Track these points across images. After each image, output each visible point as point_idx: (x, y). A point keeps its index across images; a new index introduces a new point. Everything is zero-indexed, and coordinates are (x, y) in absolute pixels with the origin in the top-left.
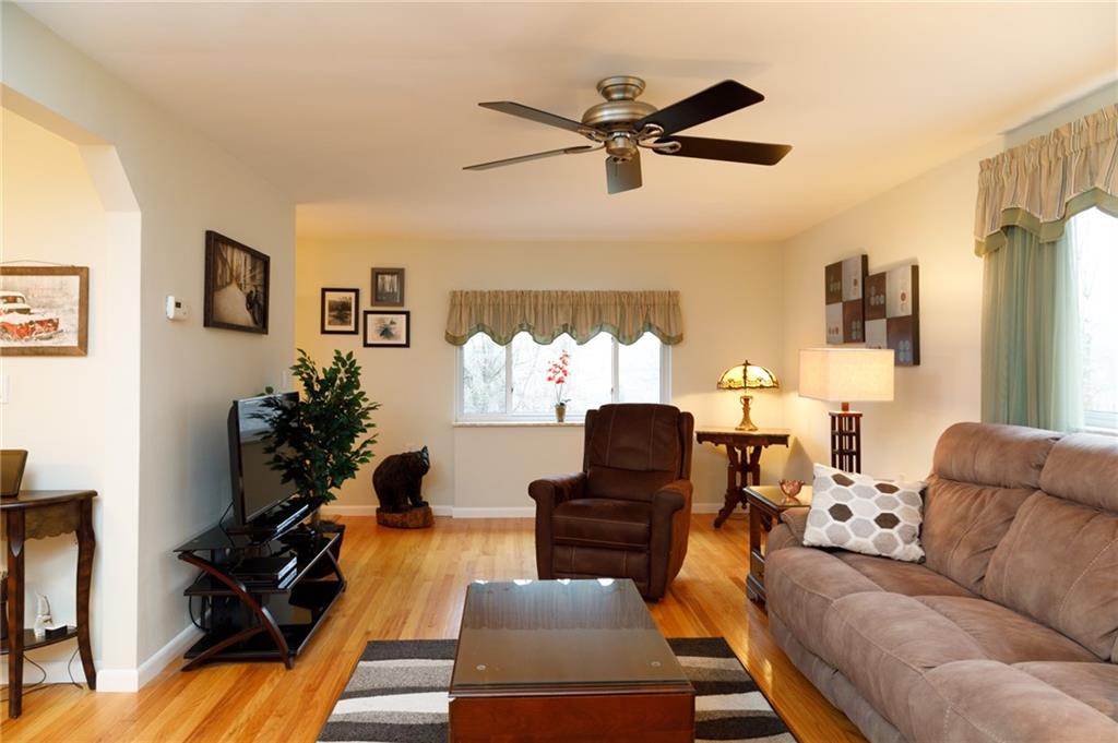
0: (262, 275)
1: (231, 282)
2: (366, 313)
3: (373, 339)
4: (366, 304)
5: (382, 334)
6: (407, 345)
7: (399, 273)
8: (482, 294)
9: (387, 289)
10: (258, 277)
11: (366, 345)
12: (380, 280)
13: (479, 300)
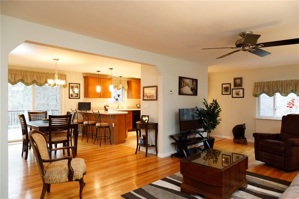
0: (196, 83)
1: (186, 86)
2: (232, 89)
3: (234, 96)
4: (232, 87)
5: (236, 94)
6: (243, 97)
7: (241, 79)
8: (264, 83)
9: (238, 83)
10: (194, 84)
11: (232, 97)
12: (236, 81)
13: (263, 84)
